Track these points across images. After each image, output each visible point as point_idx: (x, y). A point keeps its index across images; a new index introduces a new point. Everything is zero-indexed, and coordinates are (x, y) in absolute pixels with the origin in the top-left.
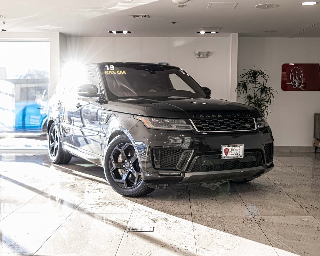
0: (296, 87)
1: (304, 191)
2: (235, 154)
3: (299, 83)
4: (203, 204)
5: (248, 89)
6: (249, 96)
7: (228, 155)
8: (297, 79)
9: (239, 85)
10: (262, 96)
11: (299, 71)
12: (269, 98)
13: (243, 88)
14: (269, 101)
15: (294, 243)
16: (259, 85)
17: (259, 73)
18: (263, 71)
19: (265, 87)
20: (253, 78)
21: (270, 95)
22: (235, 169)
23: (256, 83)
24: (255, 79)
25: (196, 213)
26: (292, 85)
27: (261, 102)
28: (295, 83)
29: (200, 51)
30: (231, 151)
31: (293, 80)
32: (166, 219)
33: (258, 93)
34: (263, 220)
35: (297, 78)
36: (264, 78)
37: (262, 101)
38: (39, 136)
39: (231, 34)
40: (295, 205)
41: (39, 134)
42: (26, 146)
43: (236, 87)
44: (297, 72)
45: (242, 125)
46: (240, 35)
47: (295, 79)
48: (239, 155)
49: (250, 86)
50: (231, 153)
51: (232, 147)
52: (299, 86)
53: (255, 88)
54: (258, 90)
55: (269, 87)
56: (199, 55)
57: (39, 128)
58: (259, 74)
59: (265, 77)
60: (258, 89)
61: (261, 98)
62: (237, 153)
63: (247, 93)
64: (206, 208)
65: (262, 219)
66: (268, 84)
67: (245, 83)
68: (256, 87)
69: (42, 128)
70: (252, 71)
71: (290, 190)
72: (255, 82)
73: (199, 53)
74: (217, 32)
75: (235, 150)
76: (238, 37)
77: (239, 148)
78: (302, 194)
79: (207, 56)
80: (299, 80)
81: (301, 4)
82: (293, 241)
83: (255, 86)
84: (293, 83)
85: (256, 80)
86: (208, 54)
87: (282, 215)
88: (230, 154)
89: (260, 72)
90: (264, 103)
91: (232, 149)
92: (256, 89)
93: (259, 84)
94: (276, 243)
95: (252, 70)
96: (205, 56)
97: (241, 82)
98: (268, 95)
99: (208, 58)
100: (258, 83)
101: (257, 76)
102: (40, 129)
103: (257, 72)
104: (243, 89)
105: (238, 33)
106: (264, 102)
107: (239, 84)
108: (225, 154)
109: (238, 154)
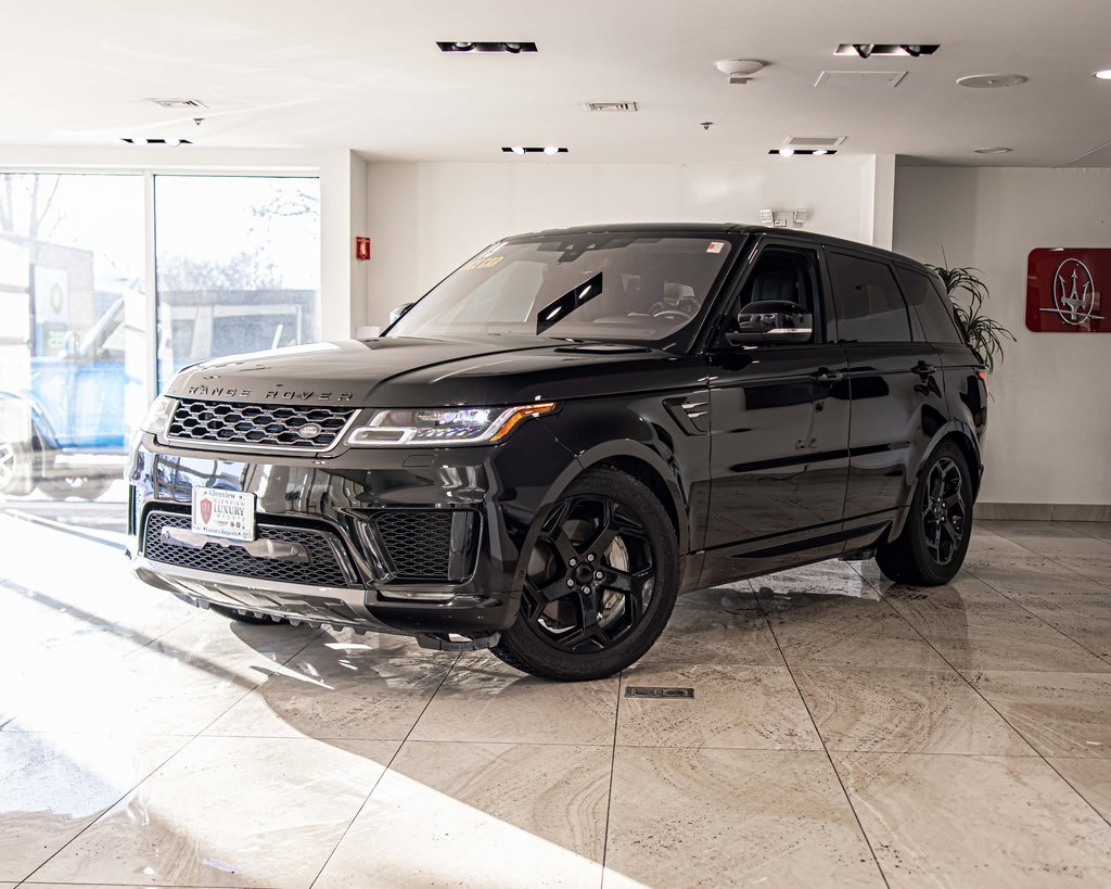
0: (1073, 321)
1: (1098, 619)
3: (1081, 307)
8: (1074, 297)
11: (1080, 270)
12: (989, 355)
14: (989, 363)
15: (1074, 727)
17: (957, 278)
18: (970, 272)
19: (976, 321)
21: (990, 346)
26: (1058, 313)
28: (1070, 309)
31: (1064, 300)
34: (986, 680)
35: (1074, 292)
36: (974, 294)
39: (874, 157)
40: (1074, 650)
44: (1074, 275)
46: (900, 161)
47: (1068, 296)
52: (1079, 318)
55: (989, 321)
56: (773, 221)
58: (958, 281)
59: (975, 290)
65: (982, 678)
66: (984, 313)
70: (937, 271)
71: (1056, 615)
74: (830, 152)
76: (896, 166)
78: (1093, 624)
80: (1081, 298)
81: (1095, 76)
82: (1070, 723)
84: (1061, 307)
87: (1038, 670)
89: (960, 275)
94: (1028, 727)
95: (937, 269)
96: (790, 224)
98: (985, 345)
101: (953, 286)
103: (951, 273)
105: (893, 156)
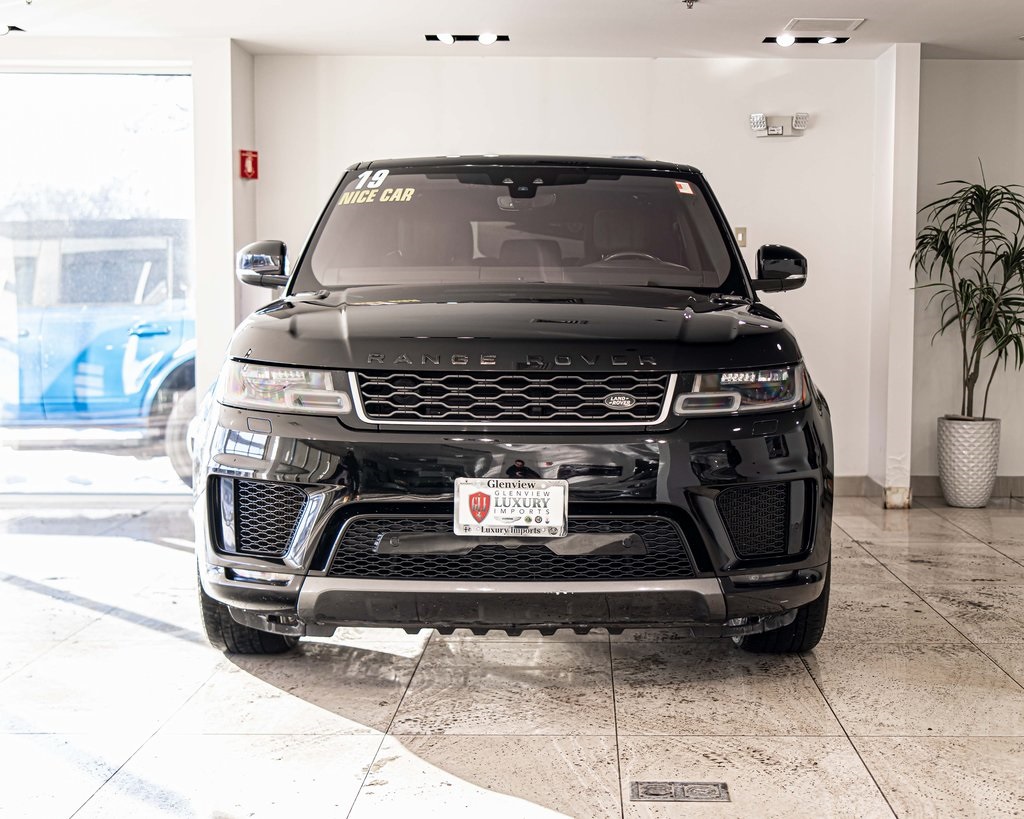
2: (524, 516)
4: (872, 698)
5: (957, 257)
6: (961, 285)
7: (488, 521)
9: (922, 242)
10: (1009, 285)
13: (937, 256)
16: (998, 242)
17: (999, 197)
18: (1012, 190)
19: (1020, 253)
20: (973, 215)
22: (531, 579)
23: (988, 233)
24: (983, 220)
25: (861, 730)
27: (1004, 308)
29: (769, 111)
30: (500, 503)
32: (757, 755)
33: (996, 275)
36: (1020, 217)
37: (1007, 302)
38: (136, 443)
39: (893, 47)
41: (136, 435)
42: (74, 481)
43: (912, 249)
45: (590, 401)
46: (928, 52)
48: (543, 524)
49: (966, 246)
50: (504, 512)
51: (507, 490)
53: (984, 252)
54: (994, 263)
56: (767, 128)
57: (136, 411)
58: (1000, 201)
59: (1021, 214)
60: (993, 257)
61: (1006, 290)
62: (533, 517)
63: (951, 271)
64: (891, 709)
67: (946, 233)
68: (987, 249)
69: (146, 409)
70: (973, 190)
72: (984, 230)
73: (768, 121)
74: (840, 40)
75: (521, 503)
76: (922, 58)
77: (547, 494)
79: (797, 132)
83: (984, 245)
85: (989, 225)
86: (798, 125)
88: (496, 518)
89: (1003, 193)
90: (1014, 313)
91: (508, 496)
92: (989, 259)
93: (997, 237)
95: (973, 187)
96: (787, 131)
97: (928, 232)
99: (801, 138)
100: (999, 234)
101: (993, 208)
102: (140, 415)
103: (990, 192)
104: (941, 258)
105: (919, 45)
106: (1014, 308)
107: (924, 237)
108: (474, 512)
109: (539, 520)
